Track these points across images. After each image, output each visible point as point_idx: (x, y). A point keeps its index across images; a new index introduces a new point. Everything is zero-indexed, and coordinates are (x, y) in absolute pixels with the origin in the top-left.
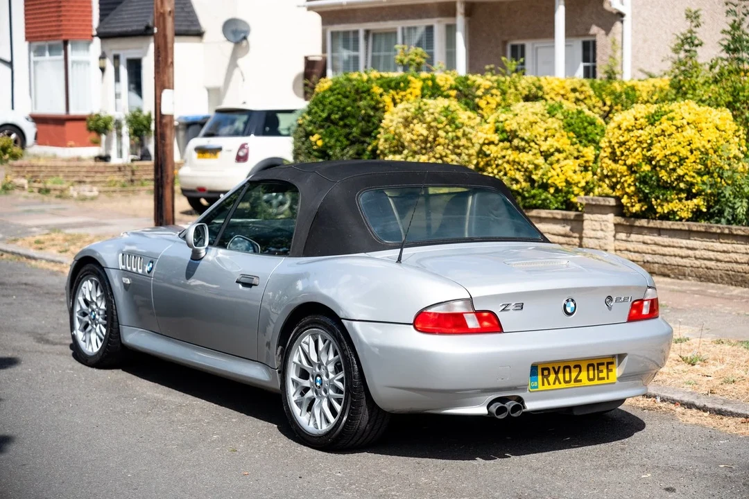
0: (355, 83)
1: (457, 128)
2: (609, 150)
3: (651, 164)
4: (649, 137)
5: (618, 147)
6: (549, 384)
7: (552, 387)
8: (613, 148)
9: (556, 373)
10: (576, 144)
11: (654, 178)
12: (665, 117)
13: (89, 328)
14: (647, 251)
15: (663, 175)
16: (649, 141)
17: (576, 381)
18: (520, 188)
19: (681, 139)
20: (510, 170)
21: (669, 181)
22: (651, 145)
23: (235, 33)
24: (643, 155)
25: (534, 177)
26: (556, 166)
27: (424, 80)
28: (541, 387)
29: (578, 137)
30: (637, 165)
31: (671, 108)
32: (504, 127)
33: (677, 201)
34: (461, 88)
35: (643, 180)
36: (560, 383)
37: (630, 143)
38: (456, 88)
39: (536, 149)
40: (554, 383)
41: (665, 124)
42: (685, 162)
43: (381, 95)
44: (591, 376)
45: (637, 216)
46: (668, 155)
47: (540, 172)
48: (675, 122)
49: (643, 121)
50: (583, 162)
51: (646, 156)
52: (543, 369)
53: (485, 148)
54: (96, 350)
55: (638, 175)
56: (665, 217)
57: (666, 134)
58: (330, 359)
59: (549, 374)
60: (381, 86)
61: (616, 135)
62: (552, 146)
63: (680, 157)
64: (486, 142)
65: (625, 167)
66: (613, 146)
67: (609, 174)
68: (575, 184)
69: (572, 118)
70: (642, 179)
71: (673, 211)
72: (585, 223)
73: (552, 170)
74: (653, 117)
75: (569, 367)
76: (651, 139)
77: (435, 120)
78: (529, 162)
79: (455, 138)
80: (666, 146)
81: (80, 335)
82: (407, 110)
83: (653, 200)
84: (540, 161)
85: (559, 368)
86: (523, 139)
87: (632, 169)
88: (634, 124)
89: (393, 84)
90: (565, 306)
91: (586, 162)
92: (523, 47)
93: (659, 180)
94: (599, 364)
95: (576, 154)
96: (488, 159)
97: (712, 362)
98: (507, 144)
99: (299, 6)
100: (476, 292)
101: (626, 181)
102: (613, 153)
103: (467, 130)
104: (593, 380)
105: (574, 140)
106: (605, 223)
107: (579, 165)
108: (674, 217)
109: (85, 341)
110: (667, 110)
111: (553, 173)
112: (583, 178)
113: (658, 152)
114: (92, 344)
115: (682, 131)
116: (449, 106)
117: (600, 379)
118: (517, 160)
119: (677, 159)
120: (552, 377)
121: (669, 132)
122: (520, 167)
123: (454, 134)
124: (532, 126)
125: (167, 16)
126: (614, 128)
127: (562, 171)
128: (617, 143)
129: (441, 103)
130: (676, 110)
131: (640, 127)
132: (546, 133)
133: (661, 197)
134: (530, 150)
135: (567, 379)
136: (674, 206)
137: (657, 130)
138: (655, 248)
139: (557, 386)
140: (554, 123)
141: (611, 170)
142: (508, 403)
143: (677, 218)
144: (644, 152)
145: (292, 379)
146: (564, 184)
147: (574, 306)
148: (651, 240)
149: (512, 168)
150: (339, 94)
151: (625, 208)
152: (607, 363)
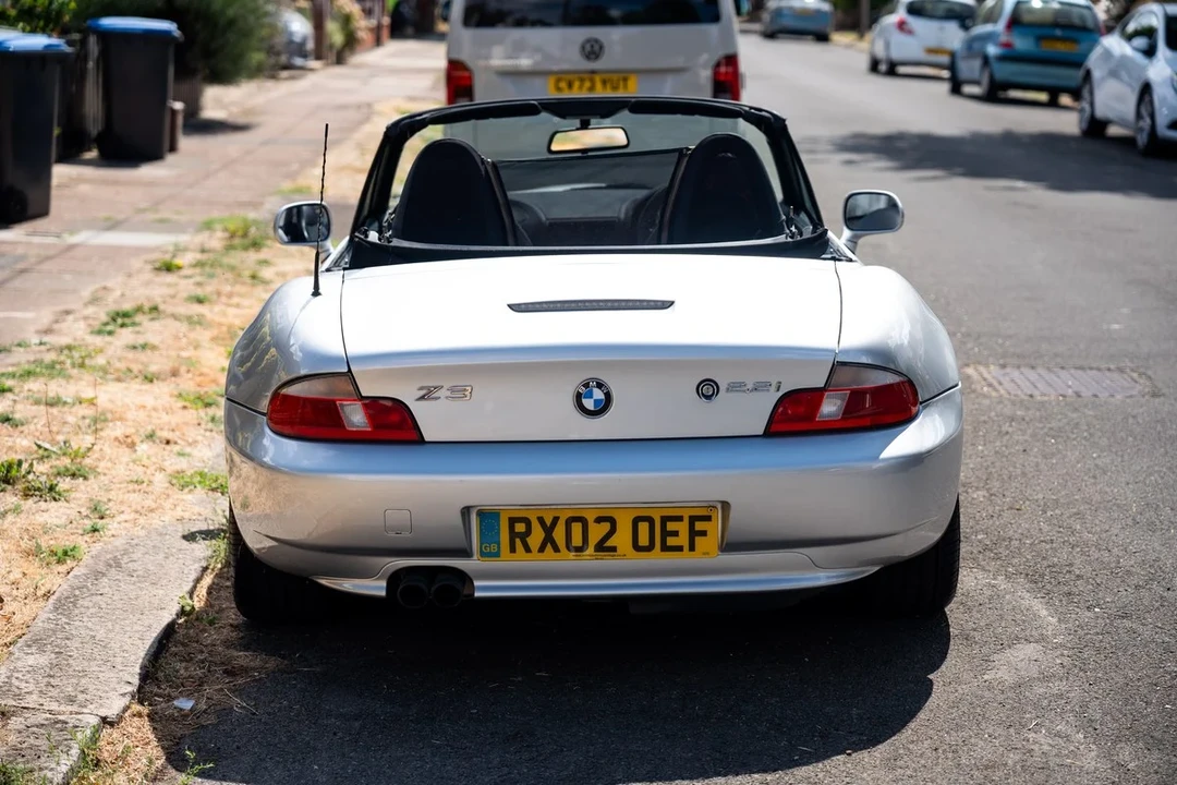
6: (528, 550)
7: (534, 556)
9: (548, 529)
17: (602, 547)
28: (505, 556)
36: (556, 549)
40: (542, 549)
52: (513, 521)
59: (529, 530)
75: (582, 520)
85: (556, 520)
90: (579, 397)
94: (667, 519)
104: (647, 549)
117: (665, 548)
120: (536, 537)
147: (602, 397)
152: (690, 517)
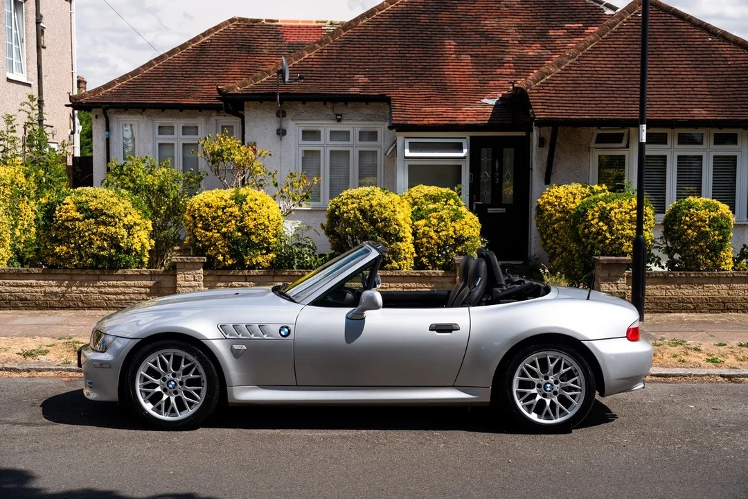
3: (243, 232)
5: (212, 220)
10: (143, 218)
11: (245, 241)
15: (253, 238)
18: (108, 254)
21: (256, 242)
22: (242, 218)
25: (121, 244)
26: (135, 236)
30: (230, 233)
32: (87, 207)
33: (261, 256)
35: (237, 243)
37: (223, 217)
39: (119, 223)
46: (259, 225)
47: (125, 241)
49: (231, 202)
51: (239, 226)
55: (231, 239)
57: (253, 210)
61: (210, 211)
63: (264, 225)
65: (219, 235)
66: (208, 219)
71: (258, 263)
72: (178, 276)
74: (238, 199)
76: (242, 214)
78: (117, 233)
83: (245, 256)
87: (225, 236)
88: (224, 204)
93: (249, 241)
95: (144, 226)
96: (71, 232)
98: (92, 220)
101: (221, 244)
102: (208, 224)
105: (141, 215)
106: (197, 275)
108: (259, 267)
111: (134, 241)
113: (249, 223)
118: (103, 232)
119: (262, 227)
122: (106, 238)
131: (229, 206)
132: (125, 211)
133: (250, 254)
134: (116, 224)
136: (259, 259)
144: (237, 223)
145: (517, 390)
146: (140, 249)
149: (99, 239)
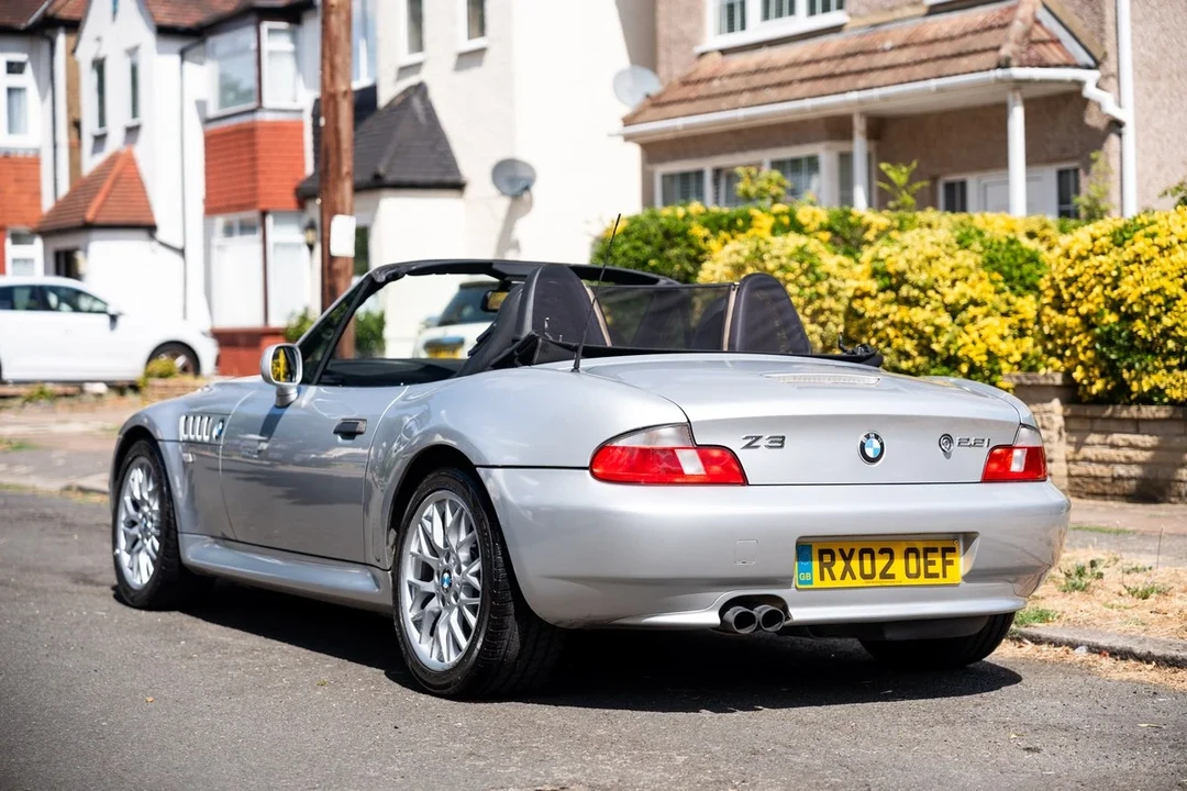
0: (663, 221)
1: (818, 279)
2: (1051, 293)
3: (1119, 312)
4: (1115, 267)
5: (1067, 287)
6: (833, 578)
7: (838, 583)
8: (1056, 287)
9: (847, 559)
10: (1004, 291)
11: (1124, 334)
12: (1142, 232)
13: (139, 545)
14: (1117, 459)
15: (1140, 327)
16: (1114, 273)
17: (884, 575)
18: (913, 366)
19: (1168, 267)
20: (897, 337)
21: (1150, 339)
22: (1117, 279)
23: (512, 181)
24: (1105, 296)
25: (935, 347)
26: (969, 327)
27: (776, 215)
28: (817, 583)
29: (1006, 281)
30: (1096, 315)
31: (1151, 219)
32: (885, 267)
33: (1164, 371)
34: (837, 228)
35: (1107, 339)
36: (854, 578)
37: (1084, 279)
38: (830, 229)
39: (936, 300)
40: (843, 577)
41: (1141, 244)
42: (1175, 305)
43: (706, 239)
44: (913, 570)
45: (1101, 400)
46: (1147, 295)
47: (944, 339)
48: (1157, 240)
49: (1105, 241)
50: (1016, 322)
51: (1110, 298)
52: (822, 553)
53: (856, 304)
54: (146, 579)
55: (1098, 331)
56: (1145, 399)
57: (1143, 260)
58: (461, 540)
59: (833, 559)
60: (705, 225)
61: (1063, 267)
62: (964, 295)
63: (1166, 296)
64: (859, 293)
65: (1077, 320)
66: (1058, 285)
67: (1053, 332)
68: (1002, 358)
69: (997, 250)
70: (1105, 338)
71: (1157, 387)
73: (964, 335)
74: (1121, 234)
75: (871, 552)
76: (1118, 269)
77: (781, 267)
78: (926, 322)
79: (814, 297)
80: (1142, 280)
81: (125, 559)
82: (738, 253)
83: (1124, 371)
84: (944, 319)
85: (852, 551)
86: (915, 286)
87: (1088, 322)
88: (1090, 247)
89: (725, 221)
90: (863, 446)
91: (1022, 321)
92: (963, 184)
93: (1132, 336)
94: (927, 551)
95: (1004, 308)
96: (861, 321)
97: (1178, 595)
98: (891, 295)
99: (610, 135)
100: (698, 413)
101: (1079, 342)
102: (1058, 297)
103: (836, 284)
104: (917, 576)
105: (1001, 285)
106: (1049, 415)
107: (1010, 327)
108: (1161, 400)
109: (131, 569)
110: (1146, 223)
111: (965, 339)
112: (1017, 348)
113: (1130, 289)
114: (141, 571)
115: (1170, 255)
116: (805, 246)
117: (928, 576)
118: (907, 320)
119: (1160, 300)
120: (839, 565)
121: (1147, 258)
122: (911, 332)
123: (813, 290)
124: (930, 264)
125: (340, 98)
126: (1059, 257)
127: (980, 336)
128: (1064, 279)
129: (794, 240)
130: (1161, 222)
131: (1099, 251)
132: (954, 275)
133: (1137, 365)
134: (928, 303)
135: (868, 571)
136: (1160, 379)
137: (1128, 254)
138: (1131, 453)
139: (848, 581)
140: (967, 259)
141: (1056, 327)
142: (758, 609)
143: (1166, 400)
144: (1107, 292)
145: (409, 582)
146: (985, 358)
147: (879, 447)
148: (1124, 440)
149: (899, 334)
150: (638, 238)
151: (1081, 388)
152: (943, 549)
